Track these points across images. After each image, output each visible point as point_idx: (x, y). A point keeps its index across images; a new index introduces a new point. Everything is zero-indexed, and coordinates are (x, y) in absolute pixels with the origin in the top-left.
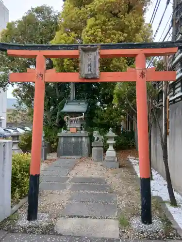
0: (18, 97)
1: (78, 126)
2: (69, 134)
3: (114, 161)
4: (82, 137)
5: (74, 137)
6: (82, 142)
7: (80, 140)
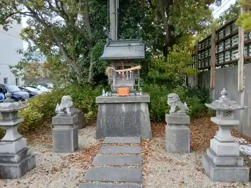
0: (30, 40)
1: (132, 84)
2: (115, 98)
3: (236, 165)
4: (139, 103)
5: (125, 103)
6: (139, 111)
7: (135, 108)
